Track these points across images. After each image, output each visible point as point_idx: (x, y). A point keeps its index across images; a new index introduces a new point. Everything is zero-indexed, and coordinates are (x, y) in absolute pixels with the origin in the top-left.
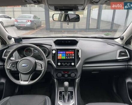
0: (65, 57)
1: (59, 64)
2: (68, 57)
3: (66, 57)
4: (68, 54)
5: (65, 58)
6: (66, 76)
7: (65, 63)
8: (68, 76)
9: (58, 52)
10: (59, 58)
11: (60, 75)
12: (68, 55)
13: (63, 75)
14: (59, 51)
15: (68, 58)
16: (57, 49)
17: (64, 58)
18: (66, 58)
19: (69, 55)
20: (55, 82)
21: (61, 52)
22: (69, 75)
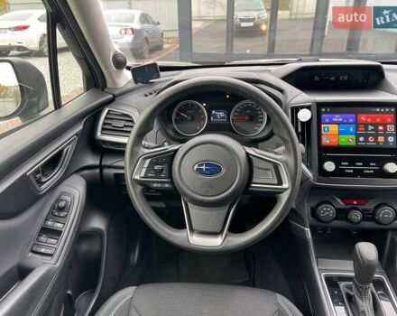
0: (354, 137)
1: (330, 166)
2: (366, 137)
3: (358, 136)
4: (366, 125)
5: (353, 143)
6: (356, 216)
7: (352, 161)
8: (364, 219)
9: (323, 116)
10: (326, 141)
11: (327, 211)
12: (366, 129)
13: (342, 214)
14: (326, 112)
15: (366, 140)
16: (320, 105)
17: (347, 140)
18: (357, 140)
19: (371, 128)
20: (305, 242)
21: (338, 118)
22: (370, 216)
